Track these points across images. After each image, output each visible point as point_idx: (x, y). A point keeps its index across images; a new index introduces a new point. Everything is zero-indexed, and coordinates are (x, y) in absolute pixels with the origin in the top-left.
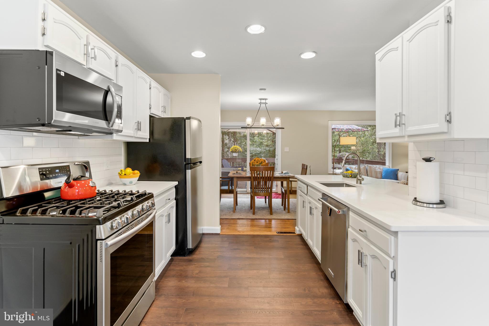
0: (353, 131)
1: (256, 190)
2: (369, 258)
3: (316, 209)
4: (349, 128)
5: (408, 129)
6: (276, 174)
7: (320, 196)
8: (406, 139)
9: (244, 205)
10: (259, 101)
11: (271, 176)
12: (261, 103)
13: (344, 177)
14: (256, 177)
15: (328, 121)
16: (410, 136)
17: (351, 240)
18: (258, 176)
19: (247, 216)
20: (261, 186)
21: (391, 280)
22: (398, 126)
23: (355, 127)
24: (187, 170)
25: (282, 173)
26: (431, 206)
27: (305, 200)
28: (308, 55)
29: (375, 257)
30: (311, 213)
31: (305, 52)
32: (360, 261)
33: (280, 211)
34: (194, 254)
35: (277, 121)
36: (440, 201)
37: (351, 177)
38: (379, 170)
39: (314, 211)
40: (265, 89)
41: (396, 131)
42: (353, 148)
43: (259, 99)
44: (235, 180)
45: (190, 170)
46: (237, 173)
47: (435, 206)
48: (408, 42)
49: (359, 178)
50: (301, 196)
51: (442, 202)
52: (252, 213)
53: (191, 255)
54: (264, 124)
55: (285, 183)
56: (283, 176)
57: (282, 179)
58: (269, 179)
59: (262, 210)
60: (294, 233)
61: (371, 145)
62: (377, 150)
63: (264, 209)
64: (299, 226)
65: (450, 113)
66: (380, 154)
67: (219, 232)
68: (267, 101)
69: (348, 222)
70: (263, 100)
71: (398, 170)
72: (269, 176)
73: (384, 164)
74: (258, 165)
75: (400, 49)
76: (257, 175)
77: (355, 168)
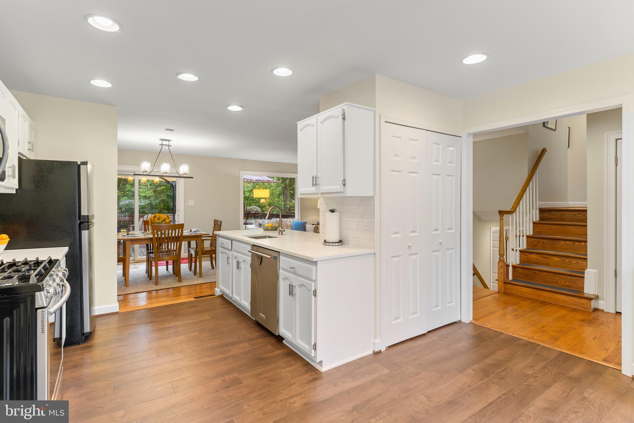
0: (263, 182)
1: (159, 254)
2: (297, 287)
3: (243, 262)
4: (260, 179)
5: (321, 188)
6: (185, 233)
7: (249, 248)
8: (320, 195)
9: (137, 277)
10: (160, 142)
11: (179, 235)
12: (163, 145)
13: (264, 230)
14: (160, 238)
15: (240, 170)
16: (322, 193)
17: (281, 279)
18: (163, 236)
19: (148, 288)
20: (164, 249)
21: (313, 297)
22: (315, 186)
23: (266, 178)
24: (82, 231)
25: (191, 231)
26: (334, 244)
27: (229, 256)
28: (235, 108)
29: (302, 285)
30: (238, 267)
31: (232, 105)
32: (291, 293)
33: (189, 276)
34: (92, 340)
35: (184, 169)
36: (340, 240)
37: (272, 230)
38: (289, 224)
39: (242, 265)
40: (173, 130)
41: (313, 189)
42: (262, 201)
43: (160, 140)
44: (128, 243)
45: (87, 231)
46: (128, 234)
47: (337, 244)
48: (321, 123)
49: (281, 230)
50: (222, 253)
51: (340, 241)
52: (153, 284)
53: (88, 341)
54: (168, 171)
55: (193, 243)
56: (192, 235)
57: (189, 238)
58: (177, 239)
59: (165, 278)
60: (214, 295)
61: (277, 198)
62: (283, 203)
63: (167, 277)
64: (221, 286)
65: (345, 179)
66: (286, 208)
67: (117, 310)
68: (171, 143)
69: (279, 265)
70: (166, 141)
71: (306, 222)
72: (177, 235)
73: (293, 216)
74: (159, 223)
75: (315, 126)
76: (161, 234)
77: (268, 222)
